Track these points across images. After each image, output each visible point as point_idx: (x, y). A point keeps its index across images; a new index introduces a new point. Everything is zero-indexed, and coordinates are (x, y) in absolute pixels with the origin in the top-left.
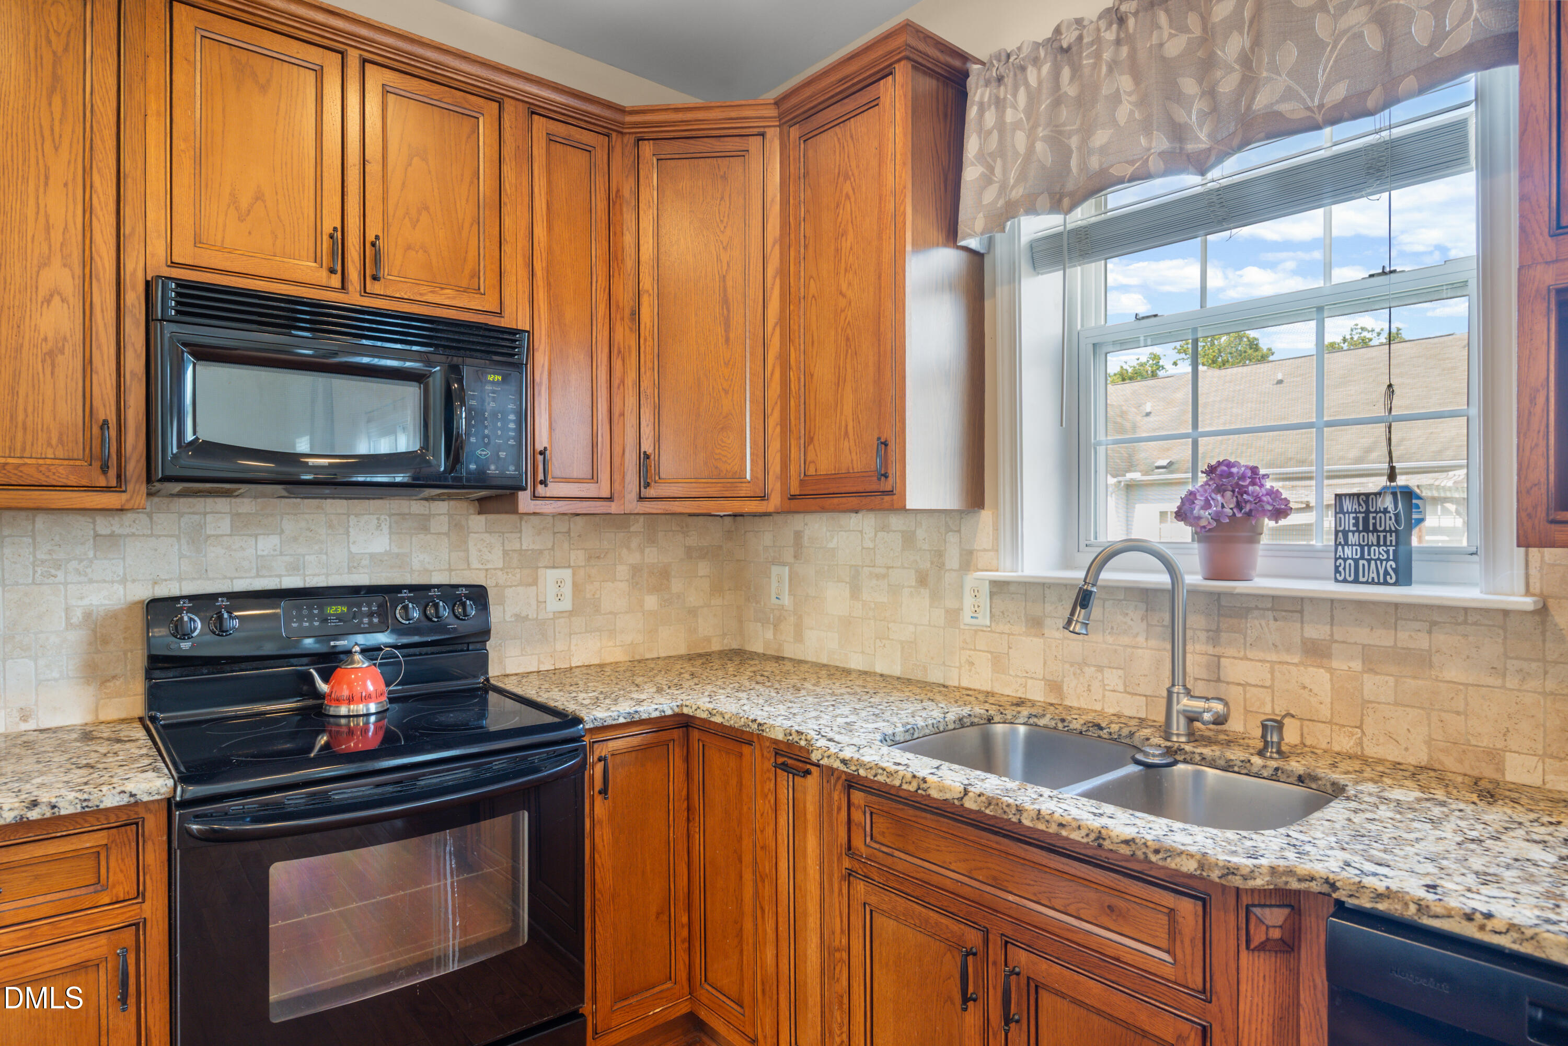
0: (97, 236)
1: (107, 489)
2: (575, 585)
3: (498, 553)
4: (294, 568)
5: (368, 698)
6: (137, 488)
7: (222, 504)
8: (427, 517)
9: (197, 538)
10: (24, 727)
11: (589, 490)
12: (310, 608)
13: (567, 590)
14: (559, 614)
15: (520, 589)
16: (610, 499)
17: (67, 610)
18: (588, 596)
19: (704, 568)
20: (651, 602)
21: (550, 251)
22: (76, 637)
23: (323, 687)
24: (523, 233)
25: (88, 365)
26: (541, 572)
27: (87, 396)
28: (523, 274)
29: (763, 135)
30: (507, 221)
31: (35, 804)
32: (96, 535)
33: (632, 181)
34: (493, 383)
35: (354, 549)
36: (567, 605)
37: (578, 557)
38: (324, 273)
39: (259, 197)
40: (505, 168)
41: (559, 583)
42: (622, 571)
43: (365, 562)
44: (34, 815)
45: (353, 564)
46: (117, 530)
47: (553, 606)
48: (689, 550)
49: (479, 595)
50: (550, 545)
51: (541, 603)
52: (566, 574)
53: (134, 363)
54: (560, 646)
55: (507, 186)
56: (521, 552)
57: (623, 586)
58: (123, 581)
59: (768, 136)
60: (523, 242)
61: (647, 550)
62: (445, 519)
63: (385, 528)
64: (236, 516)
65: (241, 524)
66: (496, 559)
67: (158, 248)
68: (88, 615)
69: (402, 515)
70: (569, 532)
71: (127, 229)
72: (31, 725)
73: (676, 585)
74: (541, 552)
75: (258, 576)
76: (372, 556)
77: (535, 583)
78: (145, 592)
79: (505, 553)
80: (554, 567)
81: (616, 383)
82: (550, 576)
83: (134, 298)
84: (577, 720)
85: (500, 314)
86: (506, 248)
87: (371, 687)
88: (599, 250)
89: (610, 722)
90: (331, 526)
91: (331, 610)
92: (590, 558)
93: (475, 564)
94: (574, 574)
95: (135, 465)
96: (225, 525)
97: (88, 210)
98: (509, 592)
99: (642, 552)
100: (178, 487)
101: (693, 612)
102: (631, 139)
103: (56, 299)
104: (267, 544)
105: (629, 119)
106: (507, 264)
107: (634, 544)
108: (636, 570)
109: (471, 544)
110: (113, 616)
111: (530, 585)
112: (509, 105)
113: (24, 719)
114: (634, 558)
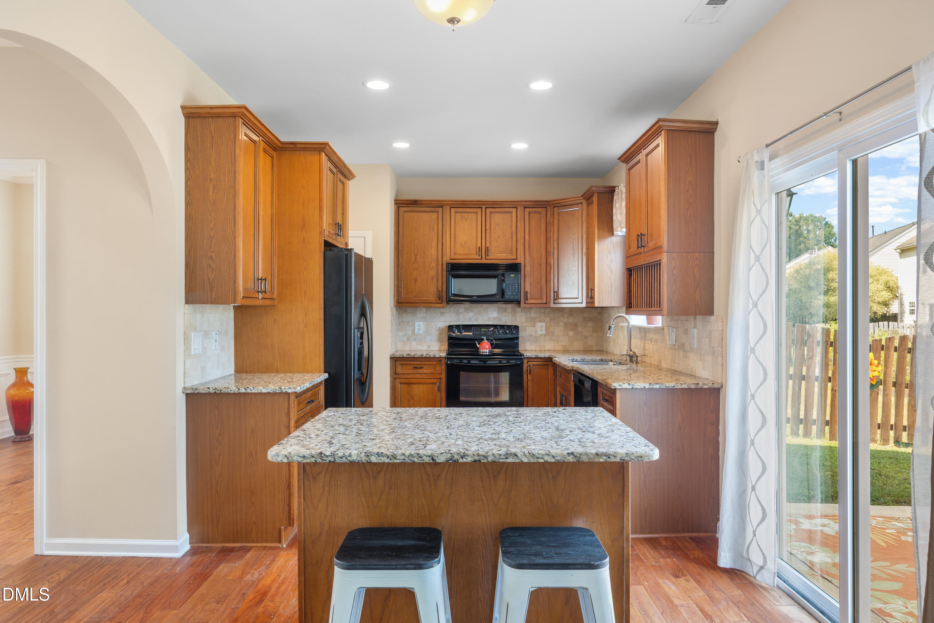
0: (439, 256)
1: (440, 303)
2: (546, 327)
3: (524, 317)
4: (476, 320)
5: (487, 349)
6: (445, 303)
7: (462, 305)
8: (506, 308)
9: (458, 313)
10: (429, 349)
11: (541, 301)
12: (478, 329)
13: (544, 329)
14: (541, 335)
15: (530, 328)
16: (546, 303)
17: (436, 327)
18: (550, 330)
19: (590, 324)
20: (571, 333)
21: (529, 241)
22: (437, 332)
23: (478, 346)
24: (522, 238)
25: (437, 280)
26: (536, 323)
27: (437, 286)
28: (523, 248)
29: (582, 203)
30: (518, 236)
31: (427, 354)
32: (440, 312)
33: (552, 218)
34: (512, 277)
35: (489, 316)
36: (544, 332)
37: (547, 319)
38: (478, 256)
39: (466, 243)
40: (518, 223)
41: (541, 327)
42: (561, 324)
43: (492, 319)
44: (427, 356)
45: (489, 319)
46: (444, 311)
47: (539, 332)
48: (584, 319)
49: (517, 327)
50: (539, 316)
51: (536, 332)
52: (544, 324)
53: (444, 279)
54: (542, 344)
55: (518, 228)
56: (531, 318)
57: (562, 328)
58: (445, 321)
59: (583, 203)
60: (522, 241)
61: (570, 318)
62: (511, 309)
63: (496, 311)
64: (465, 308)
65: (466, 310)
66: (524, 319)
67: (448, 256)
68: (439, 328)
69: (500, 308)
70: (544, 312)
71: (443, 254)
72: (430, 349)
73: (580, 329)
74: (536, 318)
75: (469, 321)
76: (493, 318)
77: (534, 326)
78: (448, 324)
79: (526, 317)
80: (540, 322)
81: (548, 272)
82: (539, 324)
83: (445, 267)
84: (523, 355)
85: (516, 259)
86: (518, 243)
87: (487, 347)
88: (543, 239)
89: (530, 357)
90: (484, 310)
91: (482, 330)
92: (551, 320)
93: (518, 320)
94: (546, 324)
95: (444, 299)
96: (463, 310)
97: (438, 251)
98: (527, 328)
99: (568, 318)
100: (452, 303)
101: (586, 337)
102: (552, 207)
103: (433, 269)
104: (471, 314)
105: (550, 203)
106: (518, 247)
107: (565, 316)
108: (566, 324)
109: (517, 315)
110: (443, 329)
111: (533, 327)
112: (519, 208)
113: (429, 348)
114: (566, 320)
